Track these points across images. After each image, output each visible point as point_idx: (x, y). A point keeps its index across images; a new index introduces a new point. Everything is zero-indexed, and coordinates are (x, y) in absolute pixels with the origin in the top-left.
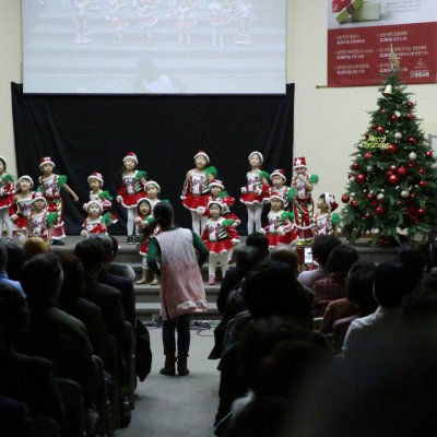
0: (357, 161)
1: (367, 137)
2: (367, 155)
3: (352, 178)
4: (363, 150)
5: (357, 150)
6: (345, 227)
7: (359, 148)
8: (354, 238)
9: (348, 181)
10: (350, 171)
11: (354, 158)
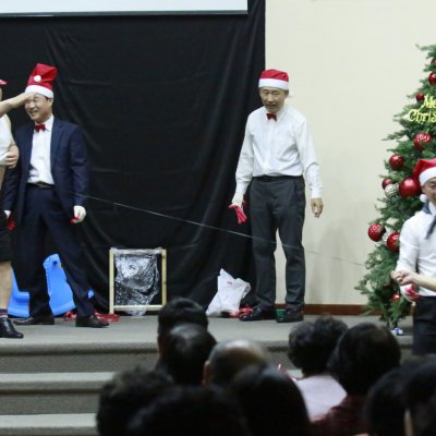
0: (401, 150)
1: (420, 99)
2: (422, 137)
3: (391, 188)
4: (412, 128)
5: (401, 128)
6: (377, 292)
7: (403, 122)
8: (396, 315)
9: (382, 194)
10: (386, 173)
11: (394, 144)
